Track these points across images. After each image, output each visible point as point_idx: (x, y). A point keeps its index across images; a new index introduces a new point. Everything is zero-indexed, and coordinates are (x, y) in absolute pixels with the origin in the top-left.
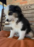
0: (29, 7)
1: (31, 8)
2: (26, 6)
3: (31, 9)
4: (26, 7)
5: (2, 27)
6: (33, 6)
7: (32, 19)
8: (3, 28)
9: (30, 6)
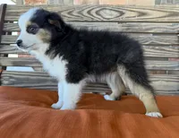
0: (97, 13)
4: (86, 11)
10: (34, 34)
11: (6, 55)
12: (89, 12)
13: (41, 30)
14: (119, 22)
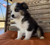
1: (40, 3)
2: (34, 2)
5: (7, 26)
7: (42, 16)
8: (8, 28)
9: (38, 1)
10: (18, 12)
11: (10, 21)
12: (35, 3)
13: (20, 10)
14: (47, 4)
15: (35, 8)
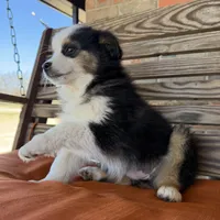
1: (200, 22)
3: (199, 26)
5: (32, 125)
6: (212, 10)
10: (72, 56)
15: (169, 45)
